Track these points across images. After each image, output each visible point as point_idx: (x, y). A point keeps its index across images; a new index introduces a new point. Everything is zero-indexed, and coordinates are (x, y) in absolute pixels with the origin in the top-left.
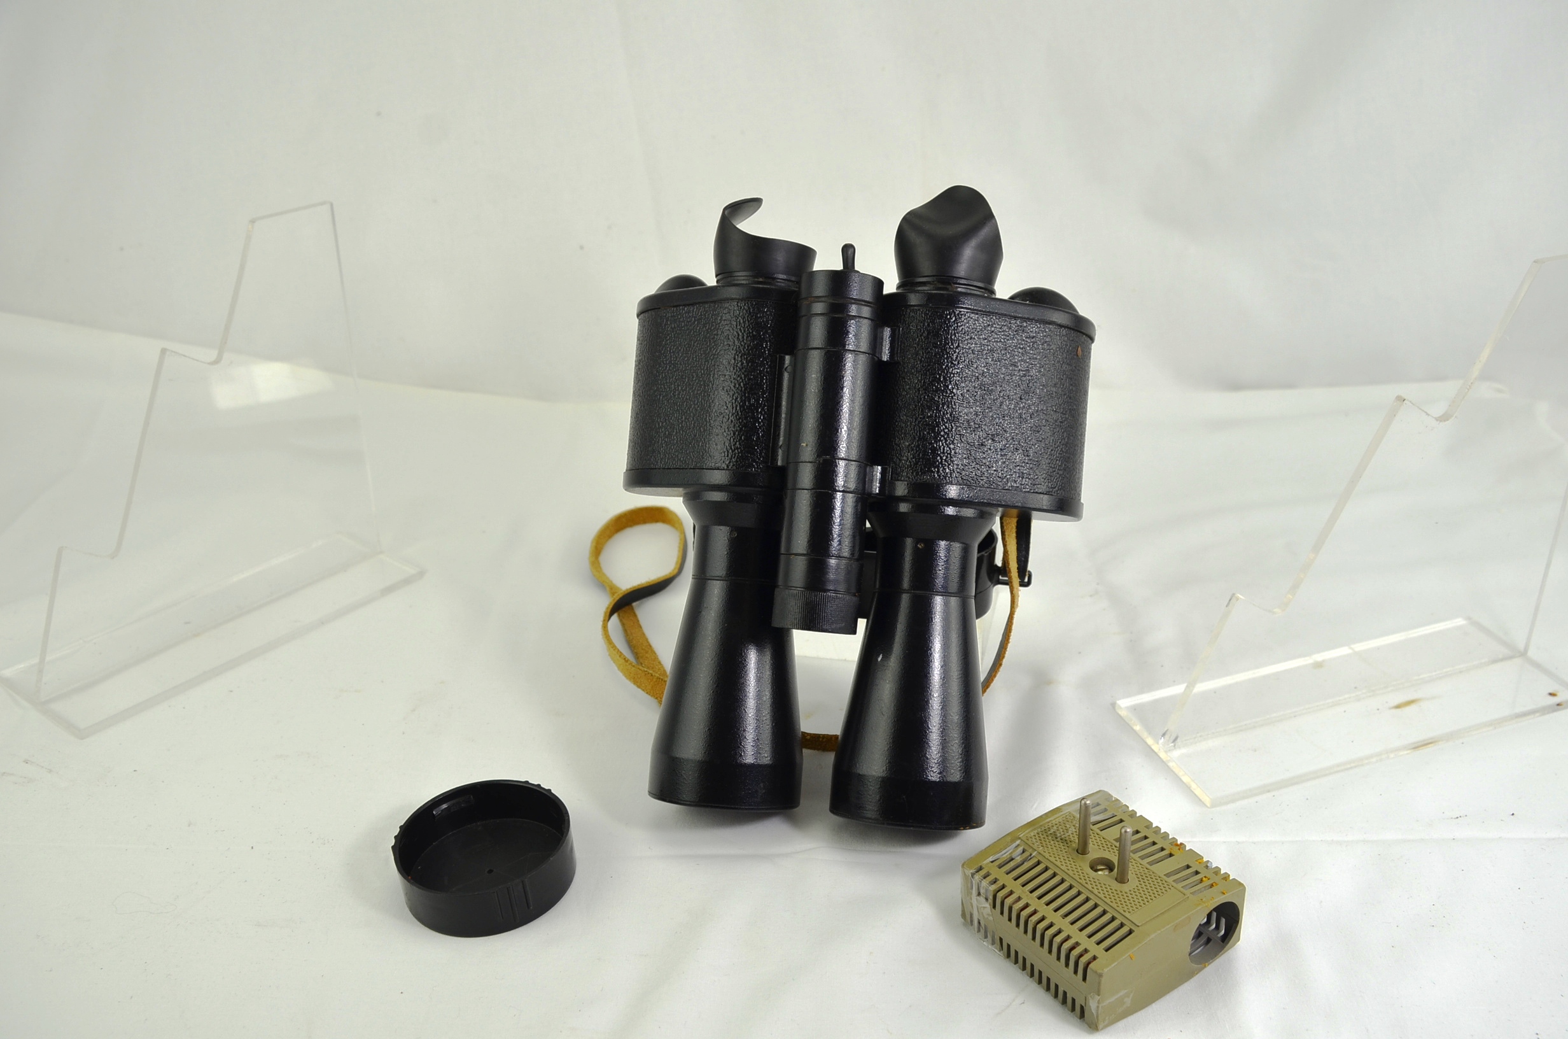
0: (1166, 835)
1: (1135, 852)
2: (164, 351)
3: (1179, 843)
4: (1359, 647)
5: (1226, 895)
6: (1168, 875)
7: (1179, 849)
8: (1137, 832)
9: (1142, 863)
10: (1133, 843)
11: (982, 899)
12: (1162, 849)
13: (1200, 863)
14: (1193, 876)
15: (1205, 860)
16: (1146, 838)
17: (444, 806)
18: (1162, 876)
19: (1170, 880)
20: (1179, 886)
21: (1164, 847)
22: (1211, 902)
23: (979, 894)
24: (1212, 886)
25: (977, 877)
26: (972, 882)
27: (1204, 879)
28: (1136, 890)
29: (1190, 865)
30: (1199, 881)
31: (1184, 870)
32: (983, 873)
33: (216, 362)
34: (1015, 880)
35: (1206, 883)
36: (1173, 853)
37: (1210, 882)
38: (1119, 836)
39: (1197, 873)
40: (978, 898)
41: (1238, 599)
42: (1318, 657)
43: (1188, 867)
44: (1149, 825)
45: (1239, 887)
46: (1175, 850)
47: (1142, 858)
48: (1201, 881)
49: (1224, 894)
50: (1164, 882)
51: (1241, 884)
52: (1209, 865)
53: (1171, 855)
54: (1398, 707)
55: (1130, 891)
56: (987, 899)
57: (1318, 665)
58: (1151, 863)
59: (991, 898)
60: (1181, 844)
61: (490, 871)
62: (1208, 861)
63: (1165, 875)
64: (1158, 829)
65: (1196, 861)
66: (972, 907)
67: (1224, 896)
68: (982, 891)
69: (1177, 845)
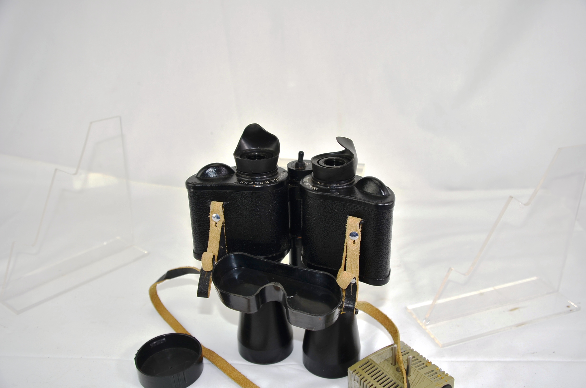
0: (425, 358)
1: (413, 364)
2: (56, 170)
3: (429, 361)
4: (497, 287)
5: (447, 382)
6: (425, 374)
7: (430, 364)
8: (414, 357)
9: (416, 369)
10: (413, 361)
11: (356, 382)
12: (423, 364)
13: (437, 369)
14: (435, 374)
15: (439, 368)
16: (417, 359)
17: (155, 343)
18: (423, 374)
19: (426, 376)
20: (430, 378)
21: (424, 363)
22: (441, 384)
23: (355, 380)
24: (442, 378)
25: (354, 374)
26: (352, 375)
27: (439, 375)
28: (413, 379)
29: (434, 370)
30: (437, 376)
31: (431, 372)
32: (356, 372)
33: (75, 174)
34: (368, 375)
35: (440, 377)
36: (427, 365)
37: (441, 377)
38: (407, 359)
39: (436, 373)
40: (354, 381)
41: (452, 270)
42: (482, 291)
43: (433, 371)
44: (418, 354)
45: (452, 379)
46: (428, 364)
47: (416, 367)
48: (438, 376)
49: (446, 381)
50: (424, 377)
51: (452, 378)
52: (441, 370)
53: (427, 366)
54: (511, 310)
55: (411, 380)
56: (358, 382)
57: (482, 294)
58: (419, 369)
59: (359, 381)
60: (430, 362)
61: (171, 368)
62: (440, 369)
63: (424, 374)
64: (422, 356)
65: (436, 368)
66: (352, 385)
67: (446, 382)
68: (356, 379)
69: (429, 362)
